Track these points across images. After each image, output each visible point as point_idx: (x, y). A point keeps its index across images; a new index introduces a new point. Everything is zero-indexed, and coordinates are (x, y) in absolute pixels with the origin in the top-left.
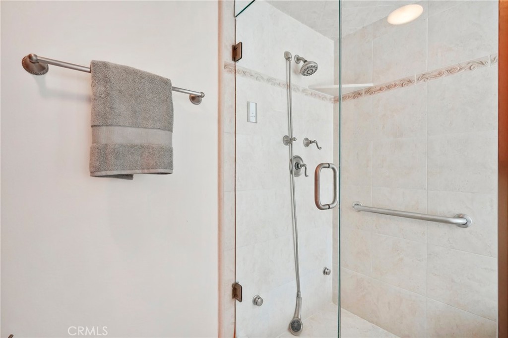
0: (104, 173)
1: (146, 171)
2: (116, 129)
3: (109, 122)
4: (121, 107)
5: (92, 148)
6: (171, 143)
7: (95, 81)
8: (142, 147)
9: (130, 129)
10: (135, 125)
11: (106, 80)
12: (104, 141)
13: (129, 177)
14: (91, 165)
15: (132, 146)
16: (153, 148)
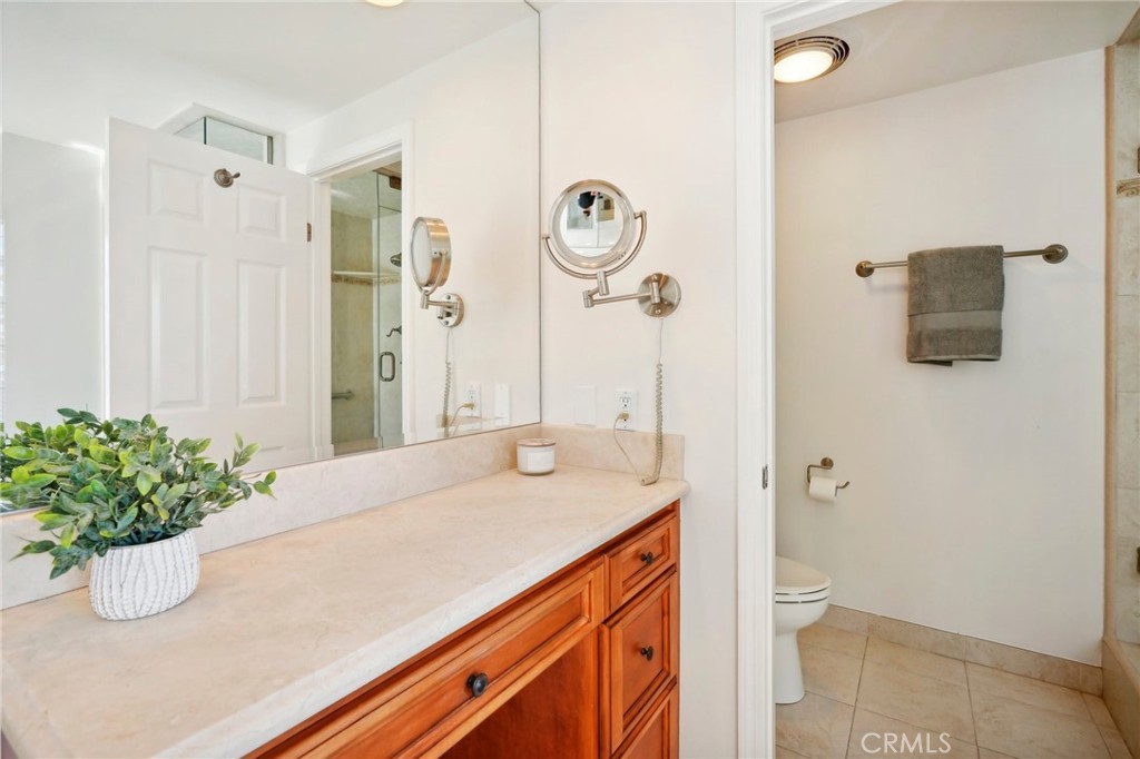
0: (918, 359)
1: (964, 357)
2: (930, 317)
3: (924, 310)
4: (938, 294)
5: (909, 337)
6: (1000, 324)
7: (912, 272)
8: (959, 331)
9: (945, 314)
10: (952, 309)
11: (923, 270)
12: (919, 329)
13: (948, 363)
14: (908, 352)
15: (949, 331)
16: (972, 332)
